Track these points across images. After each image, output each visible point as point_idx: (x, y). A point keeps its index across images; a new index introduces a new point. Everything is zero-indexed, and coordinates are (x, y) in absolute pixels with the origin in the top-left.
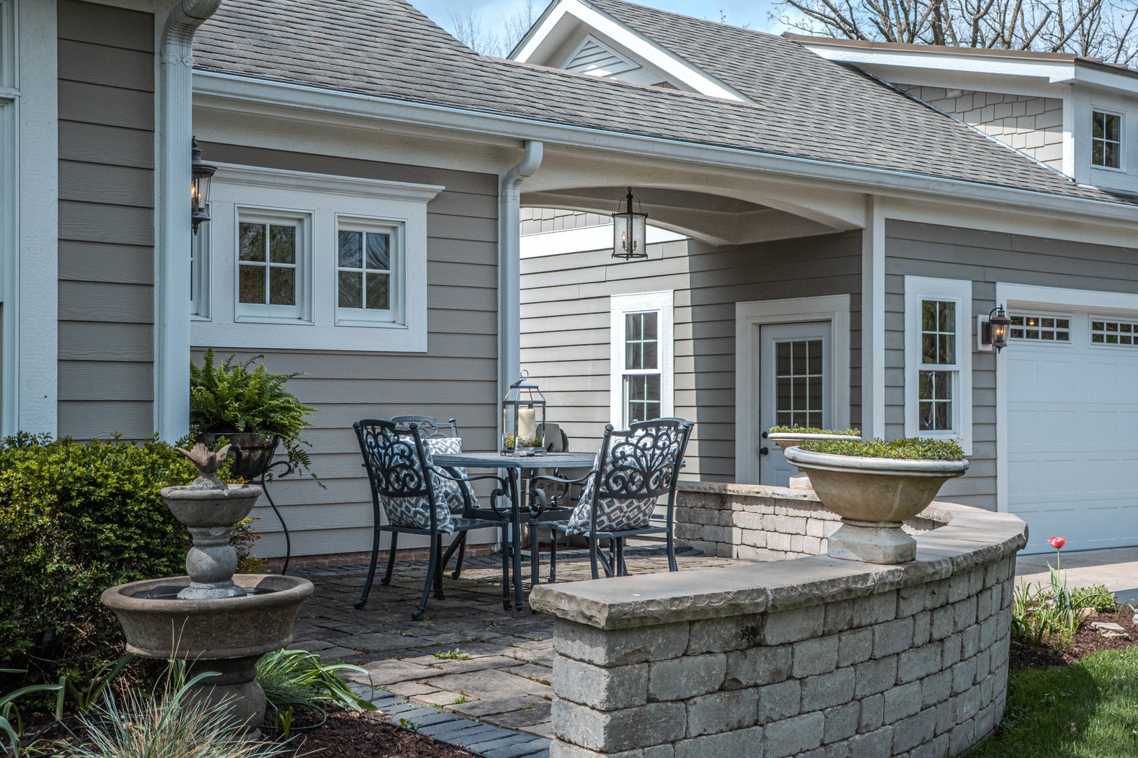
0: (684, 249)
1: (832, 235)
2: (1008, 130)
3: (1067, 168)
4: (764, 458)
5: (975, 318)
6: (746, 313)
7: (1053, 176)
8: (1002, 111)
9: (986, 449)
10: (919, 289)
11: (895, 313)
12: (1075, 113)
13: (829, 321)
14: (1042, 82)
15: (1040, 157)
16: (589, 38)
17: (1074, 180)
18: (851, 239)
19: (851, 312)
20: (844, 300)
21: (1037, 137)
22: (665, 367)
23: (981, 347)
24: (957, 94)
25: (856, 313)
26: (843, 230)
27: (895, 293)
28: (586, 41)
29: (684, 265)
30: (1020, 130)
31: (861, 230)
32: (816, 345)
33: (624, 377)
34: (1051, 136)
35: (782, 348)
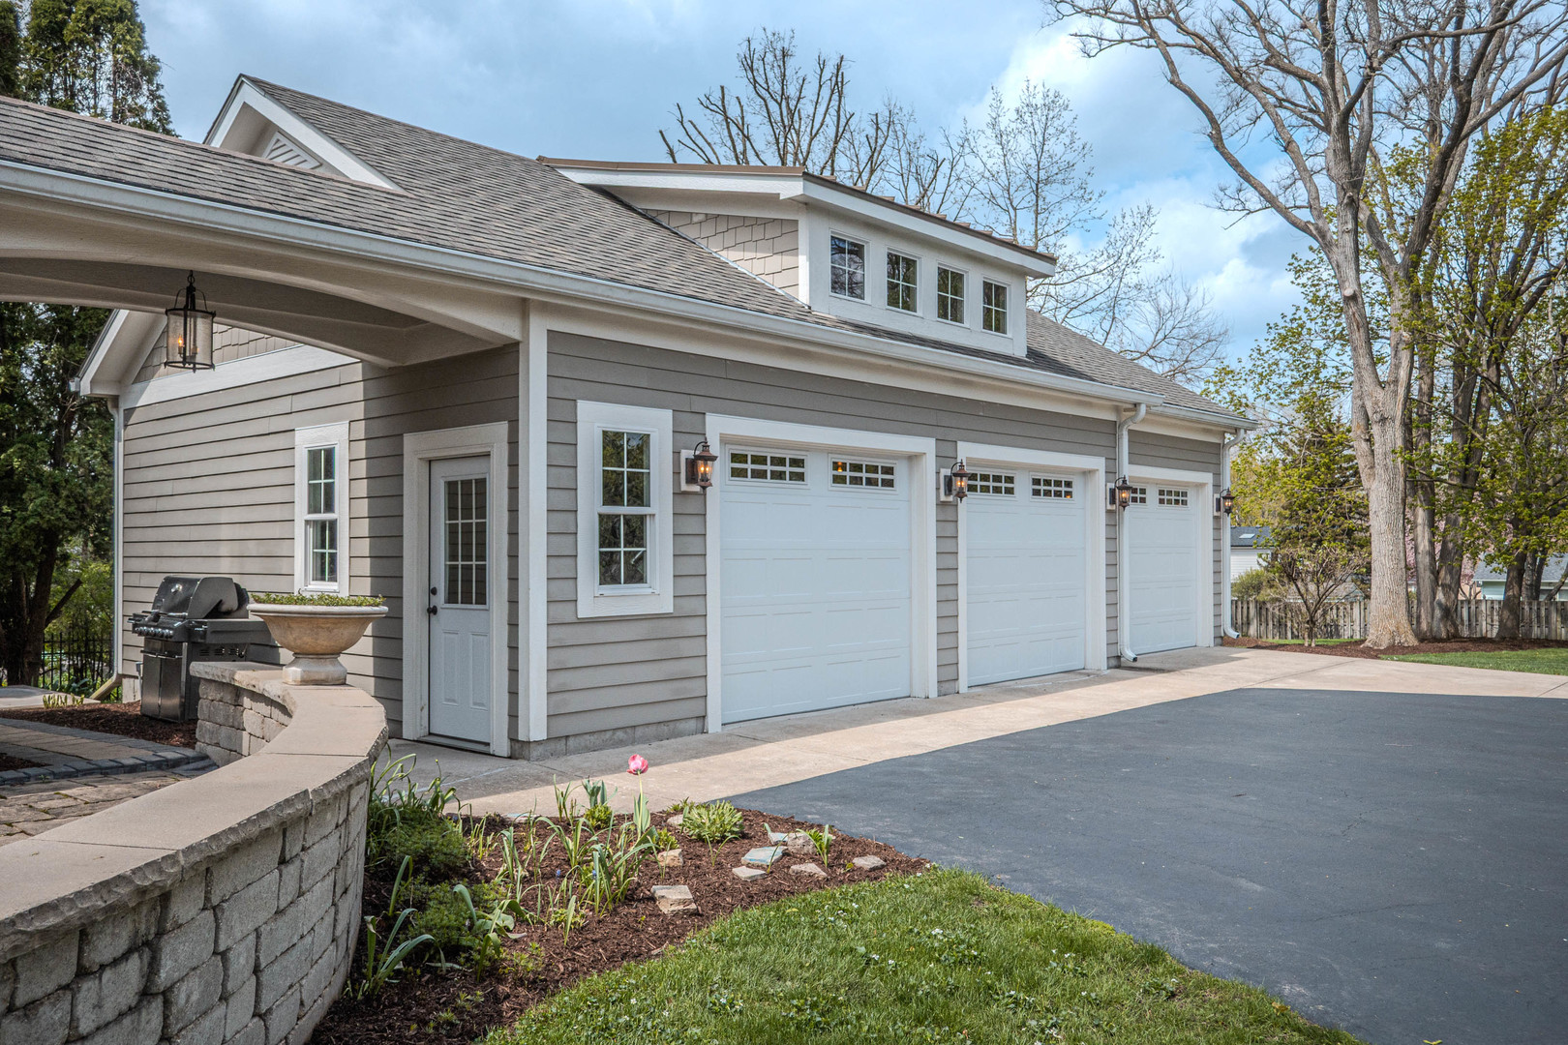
0: (357, 372)
1: (492, 350)
2: (749, 255)
3: (803, 296)
4: (433, 618)
5: (676, 453)
6: (415, 446)
7: (788, 302)
8: (744, 234)
9: (690, 605)
10: (595, 418)
11: (563, 445)
12: (813, 236)
13: (487, 455)
14: (771, 200)
15: (777, 283)
16: (278, 136)
17: (810, 308)
18: (505, 355)
19: (509, 443)
20: (502, 428)
21: (775, 262)
22: (341, 513)
23: (684, 487)
24: (701, 218)
25: (513, 443)
26: (499, 344)
27: (562, 421)
28: (274, 140)
29: (358, 391)
30: (759, 255)
31: (516, 344)
32: (482, 483)
33: (307, 522)
34: (788, 260)
35: (451, 486)
